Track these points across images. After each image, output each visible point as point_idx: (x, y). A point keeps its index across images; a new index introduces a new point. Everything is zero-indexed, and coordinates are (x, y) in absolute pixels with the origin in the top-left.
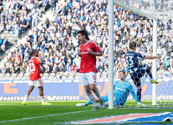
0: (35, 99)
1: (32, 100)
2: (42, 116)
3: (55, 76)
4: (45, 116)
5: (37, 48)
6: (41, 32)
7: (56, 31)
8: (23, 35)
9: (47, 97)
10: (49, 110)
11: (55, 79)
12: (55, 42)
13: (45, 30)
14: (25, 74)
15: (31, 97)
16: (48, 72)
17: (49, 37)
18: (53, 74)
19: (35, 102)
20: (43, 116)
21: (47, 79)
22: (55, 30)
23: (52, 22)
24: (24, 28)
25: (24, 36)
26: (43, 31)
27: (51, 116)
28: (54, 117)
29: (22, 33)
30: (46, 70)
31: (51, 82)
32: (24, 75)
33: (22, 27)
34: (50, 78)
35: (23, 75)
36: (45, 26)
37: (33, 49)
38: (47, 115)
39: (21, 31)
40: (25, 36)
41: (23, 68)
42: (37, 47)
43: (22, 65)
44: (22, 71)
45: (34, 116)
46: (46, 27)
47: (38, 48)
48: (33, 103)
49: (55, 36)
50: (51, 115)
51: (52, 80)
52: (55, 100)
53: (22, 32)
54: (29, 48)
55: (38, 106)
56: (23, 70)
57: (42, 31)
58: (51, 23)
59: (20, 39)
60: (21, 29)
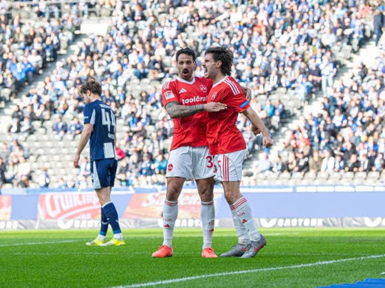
0: (340, 222)
1: (334, 225)
2: (354, 259)
3: (378, 179)
4: (362, 258)
5: (342, 122)
6: (351, 89)
7: (380, 88)
8: (314, 96)
9: (363, 220)
10: (369, 245)
11: (378, 183)
12: (379, 110)
13: (358, 86)
14: (319, 173)
15: (332, 219)
16: (365, 171)
17: (368, 100)
18: (374, 174)
19: (340, 229)
20: (357, 257)
21: (362, 184)
22: (378, 87)
23: (373, 70)
24: (317, 83)
25: (316, 97)
26: (355, 88)
27: (374, 259)
28: (380, 260)
29: (312, 93)
30: (362, 165)
31: (371, 189)
32: (317, 175)
33: (313, 81)
34: (370, 181)
35: (315, 175)
36: (358, 78)
37: (334, 124)
38: (364, 256)
39: (312, 88)
40: (319, 99)
41: (316, 163)
42: (343, 120)
43: (313, 156)
44: (313, 168)
45: (339, 258)
46: (359, 81)
47: (345, 122)
48: (335, 232)
49: (378, 99)
50: (374, 257)
51: (374, 186)
52: (380, 225)
53: (314, 90)
54: (326, 121)
55: (346, 237)
56: (315, 167)
57: (352, 87)
58: (370, 71)
59: (309, 104)
60: (311, 85)
